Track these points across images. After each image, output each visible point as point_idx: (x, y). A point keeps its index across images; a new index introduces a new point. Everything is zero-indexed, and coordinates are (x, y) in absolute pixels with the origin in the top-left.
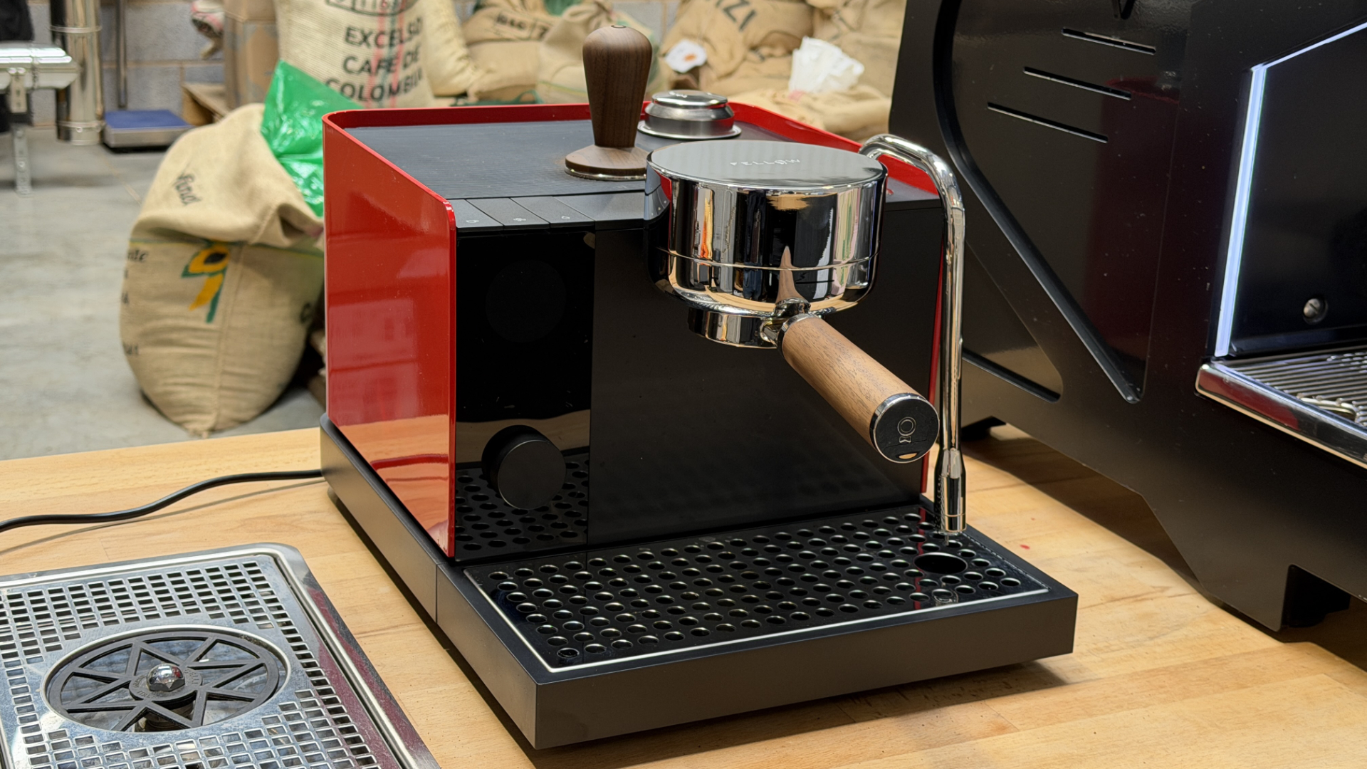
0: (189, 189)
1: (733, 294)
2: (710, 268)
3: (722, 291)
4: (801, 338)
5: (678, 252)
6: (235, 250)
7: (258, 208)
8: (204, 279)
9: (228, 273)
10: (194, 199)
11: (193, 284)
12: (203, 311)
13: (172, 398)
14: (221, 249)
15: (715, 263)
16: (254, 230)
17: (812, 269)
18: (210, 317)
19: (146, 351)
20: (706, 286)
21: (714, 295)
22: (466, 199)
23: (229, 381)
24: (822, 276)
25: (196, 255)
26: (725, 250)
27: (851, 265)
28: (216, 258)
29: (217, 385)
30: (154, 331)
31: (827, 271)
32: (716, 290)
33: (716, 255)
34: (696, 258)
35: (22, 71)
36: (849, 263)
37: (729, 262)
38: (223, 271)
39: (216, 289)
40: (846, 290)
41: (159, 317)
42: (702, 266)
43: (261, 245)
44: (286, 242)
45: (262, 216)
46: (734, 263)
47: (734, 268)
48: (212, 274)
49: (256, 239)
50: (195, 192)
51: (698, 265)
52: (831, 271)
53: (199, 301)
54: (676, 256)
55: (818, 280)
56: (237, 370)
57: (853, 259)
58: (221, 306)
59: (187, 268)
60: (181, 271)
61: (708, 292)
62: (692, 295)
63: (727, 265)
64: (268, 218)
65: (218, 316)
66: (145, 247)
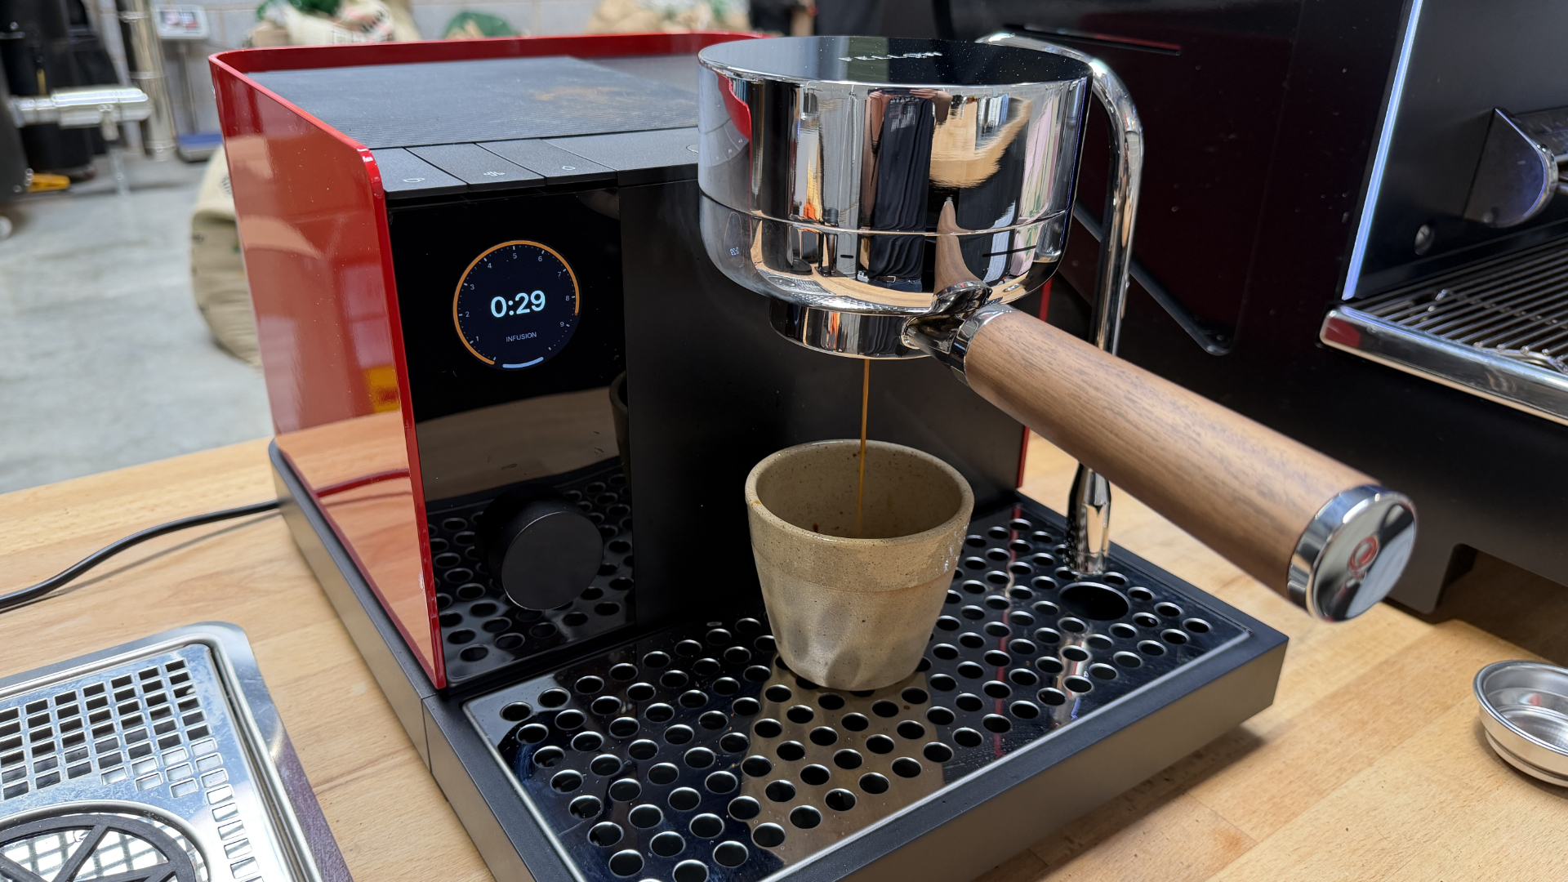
1: (857, 279)
2: (821, 236)
3: (840, 275)
4: (1012, 351)
5: (764, 212)
15: (827, 228)
17: (985, 231)
20: (814, 266)
21: (824, 282)
22: (404, 148)
24: (1000, 243)
26: (845, 210)
27: (1042, 224)
30: (218, 294)
31: (1007, 234)
32: (830, 271)
33: (828, 216)
34: (797, 220)
35: (110, 109)
36: (1038, 220)
37: (853, 228)
40: (1034, 264)
41: (220, 283)
42: (806, 233)
46: (859, 227)
47: (860, 237)
51: (800, 232)
52: (1013, 233)
54: (764, 219)
55: (992, 252)
57: (1046, 213)
59: (236, 246)
60: (231, 247)
61: (816, 277)
62: (788, 282)
63: (847, 232)
66: (202, 231)
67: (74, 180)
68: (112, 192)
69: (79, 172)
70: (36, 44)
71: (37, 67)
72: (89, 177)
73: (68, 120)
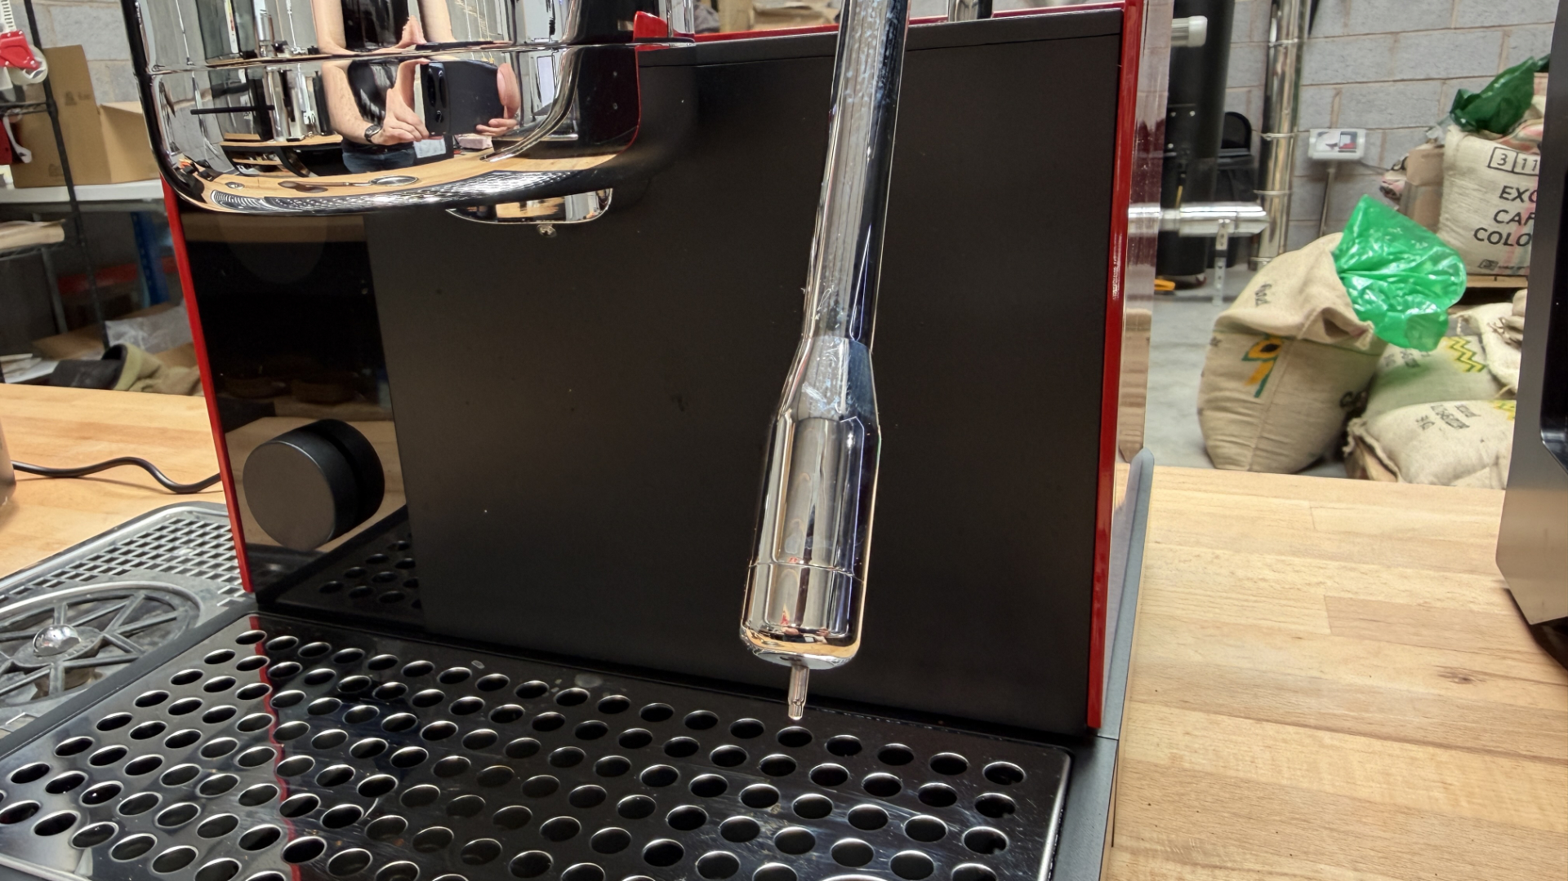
0: (1265, 295)
6: (1287, 343)
7: (1306, 310)
8: (1258, 364)
9: (1279, 362)
10: (1266, 302)
11: (1249, 368)
12: (1254, 388)
13: (1220, 451)
14: (1275, 342)
16: (1300, 327)
18: (1258, 394)
19: (1209, 413)
23: (1264, 445)
25: (1258, 344)
28: (1270, 348)
29: (1253, 446)
30: (1217, 400)
35: (1227, 221)
38: (1275, 359)
39: (1266, 372)
41: (1221, 389)
43: (1306, 341)
44: (1328, 340)
45: (1307, 317)
48: (1265, 361)
49: (1300, 336)
50: (1268, 298)
53: (1252, 380)
56: (1273, 437)
58: (1268, 385)
59: (1247, 354)
60: (1242, 356)
64: (1312, 318)
65: (1265, 394)
66: (1220, 336)
67: (1181, 286)
68: (1209, 299)
69: (1191, 279)
70: (1184, 162)
71: (1180, 182)
72: (1199, 284)
73: (1187, 230)
